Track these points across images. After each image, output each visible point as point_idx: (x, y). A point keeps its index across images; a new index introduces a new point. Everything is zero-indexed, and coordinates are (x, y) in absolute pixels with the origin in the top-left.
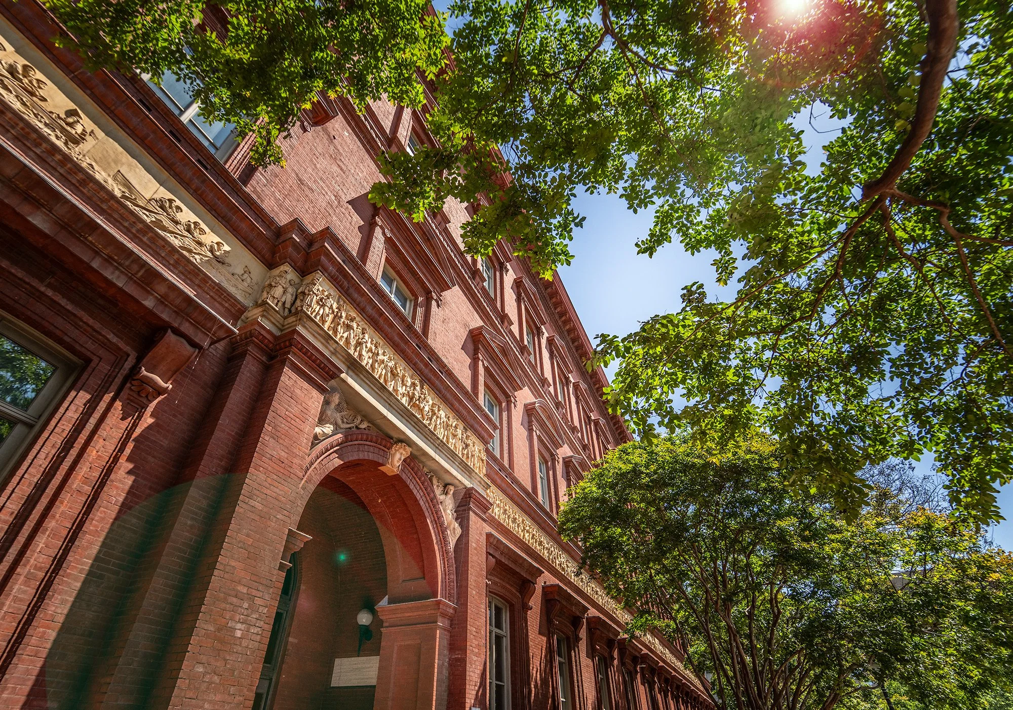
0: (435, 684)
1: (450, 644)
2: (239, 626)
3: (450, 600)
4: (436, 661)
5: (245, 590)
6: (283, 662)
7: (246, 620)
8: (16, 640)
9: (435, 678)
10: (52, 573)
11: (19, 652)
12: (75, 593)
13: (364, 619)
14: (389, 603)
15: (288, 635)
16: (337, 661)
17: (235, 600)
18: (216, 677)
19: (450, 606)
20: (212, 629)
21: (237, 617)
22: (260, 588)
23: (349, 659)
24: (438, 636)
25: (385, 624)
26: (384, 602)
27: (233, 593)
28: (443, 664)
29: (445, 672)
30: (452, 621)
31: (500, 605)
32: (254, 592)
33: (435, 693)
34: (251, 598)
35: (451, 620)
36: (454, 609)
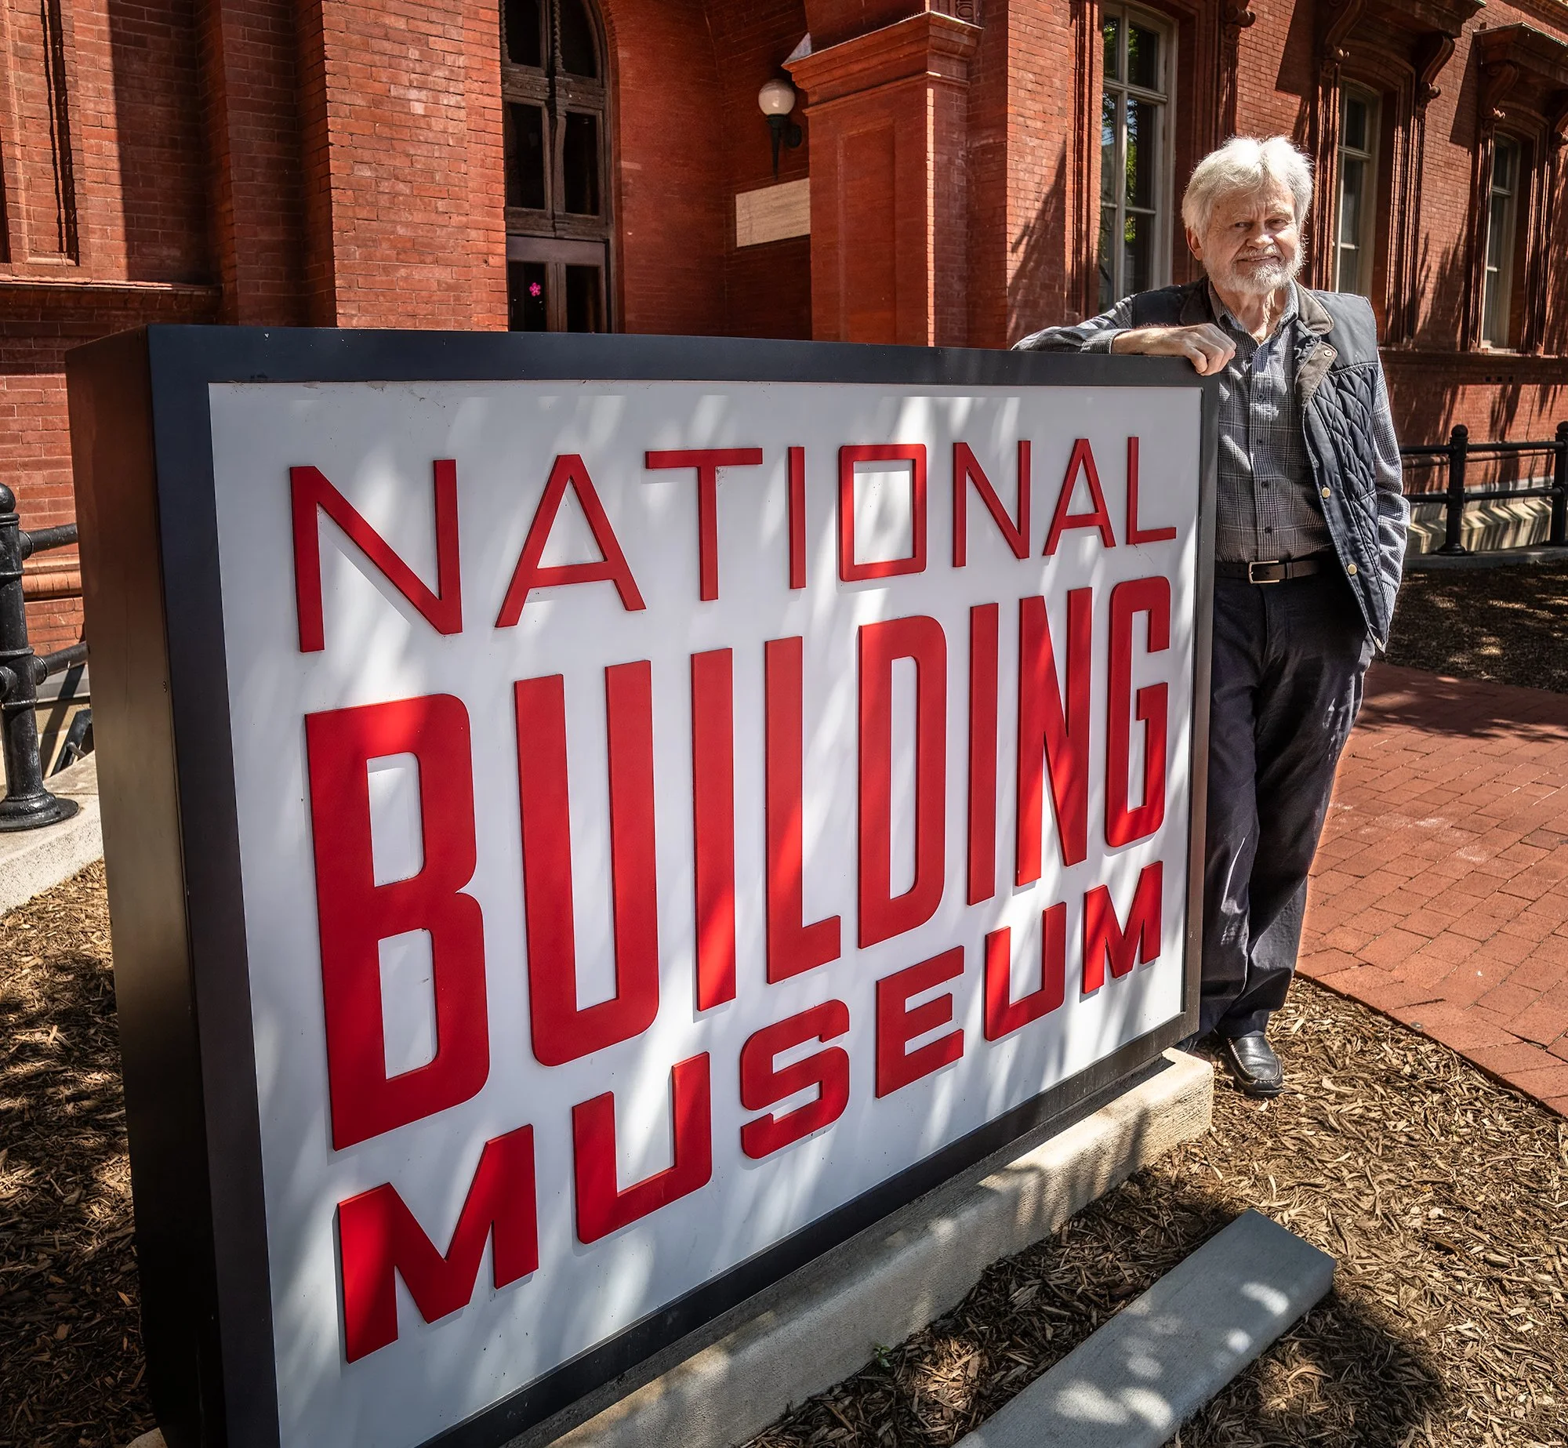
0: (930, 202)
1: (968, 119)
2: (413, 94)
3: (959, 15)
4: (931, 155)
5: (401, 24)
6: (620, 208)
7: (425, 82)
8: (62, 159)
9: (930, 192)
10: (53, 44)
11: (76, 176)
12: (110, 76)
13: (774, 101)
14: (814, 50)
15: (618, 158)
16: (741, 199)
17: (387, 46)
18: (401, 185)
19: (960, 29)
20: (363, 103)
21: (405, 78)
22: (434, 16)
23: (764, 191)
24: (930, 101)
25: (812, 99)
26: (803, 49)
27: (377, 31)
28: (950, 162)
29: (957, 180)
30: (969, 64)
31: (1148, 24)
32: (424, 27)
33: (931, 220)
34: (422, 39)
35: (967, 60)
36: (973, 33)
